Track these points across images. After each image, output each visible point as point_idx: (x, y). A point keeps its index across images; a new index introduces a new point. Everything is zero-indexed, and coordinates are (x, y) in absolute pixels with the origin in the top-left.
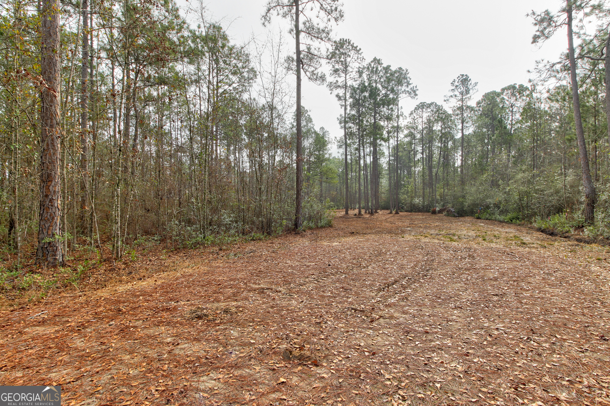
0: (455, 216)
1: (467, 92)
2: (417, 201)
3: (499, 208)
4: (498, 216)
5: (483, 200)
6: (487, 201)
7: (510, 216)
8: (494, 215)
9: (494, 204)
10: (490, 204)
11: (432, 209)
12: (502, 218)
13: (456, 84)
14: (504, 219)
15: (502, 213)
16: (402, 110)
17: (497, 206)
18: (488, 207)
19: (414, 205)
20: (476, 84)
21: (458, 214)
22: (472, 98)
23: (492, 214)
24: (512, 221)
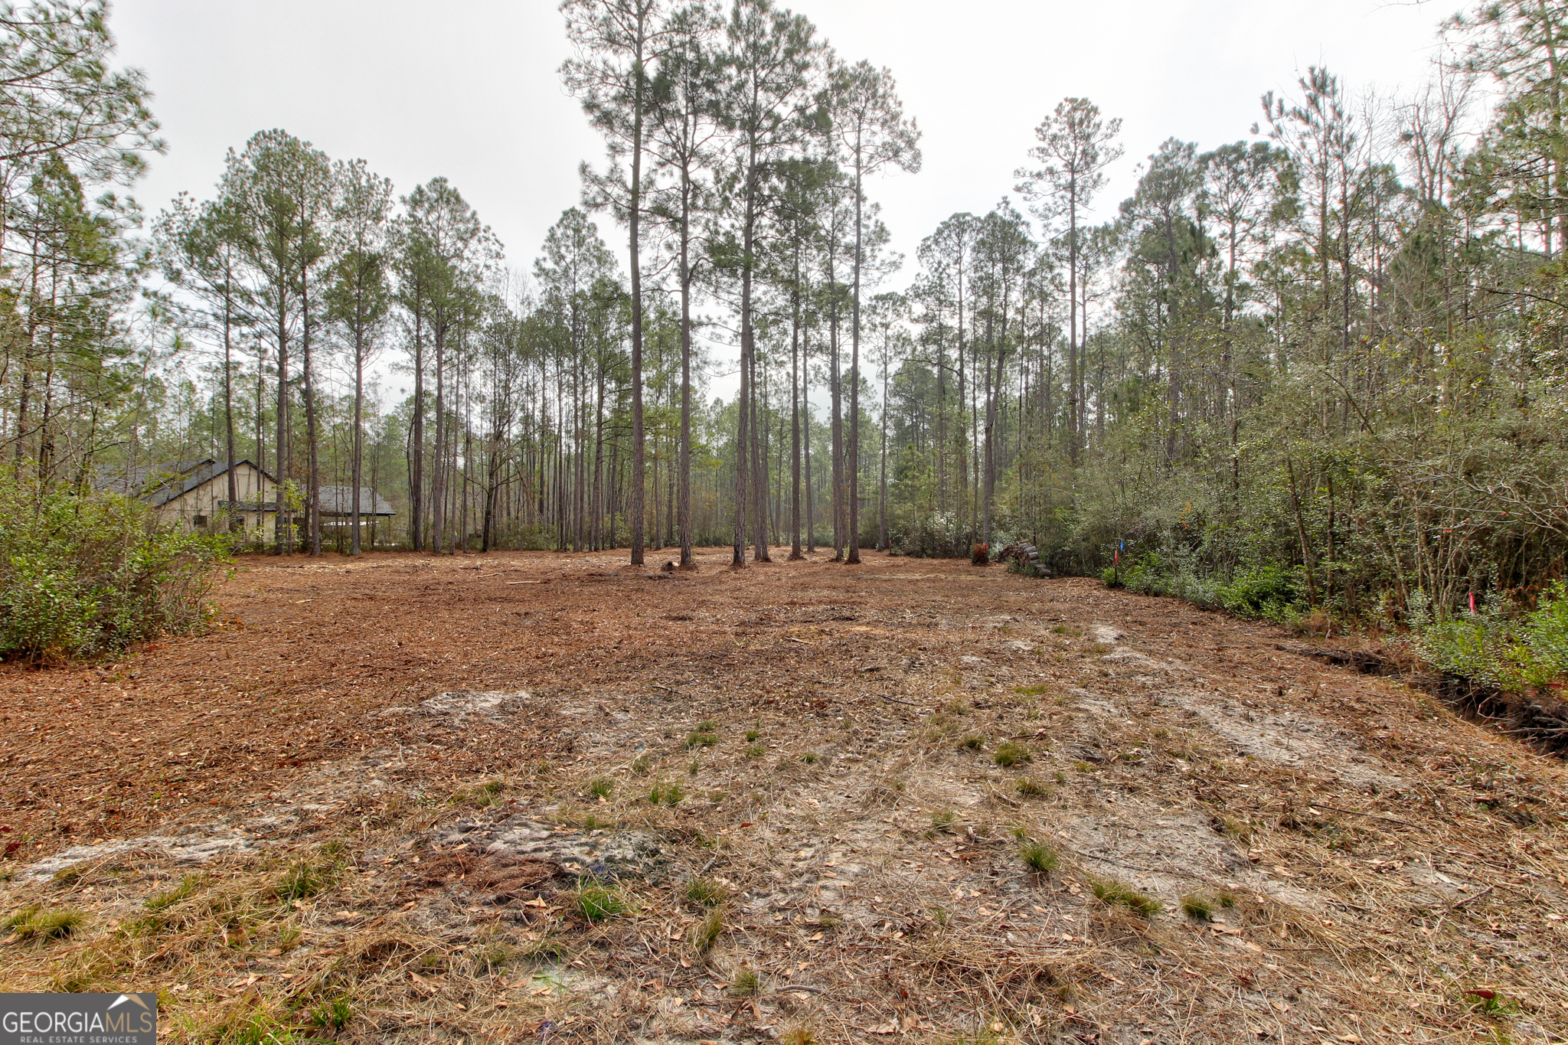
0: (1037, 574)
1: (1090, 157)
2: (939, 520)
3: (1196, 544)
4: (1192, 578)
5: (1131, 512)
6: (1149, 513)
7: (1245, 581)
8: (1178, 573)
9: (1174, 529)
10: (1159, 525)
11: (974, 547)
12: (1208, 588)
13: (1055, 129)
14: (1219, 597)
15: (1208, 564)
16: (881, 216)
17: (1188, 535)
18: (1152, 541)
19: (931, 535)
20: (1116, 124)
21: (1050, 565)
22: (1104, 178)
23: (1169, 568)
24: (1256, 606)
